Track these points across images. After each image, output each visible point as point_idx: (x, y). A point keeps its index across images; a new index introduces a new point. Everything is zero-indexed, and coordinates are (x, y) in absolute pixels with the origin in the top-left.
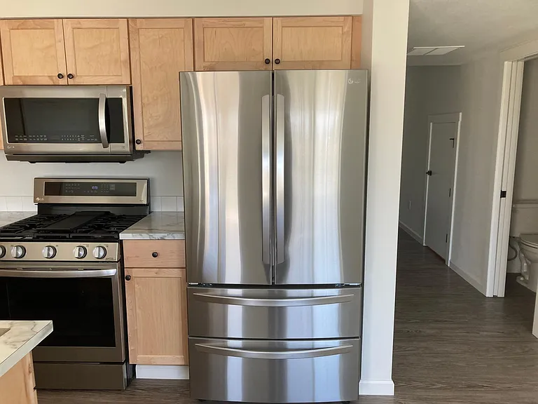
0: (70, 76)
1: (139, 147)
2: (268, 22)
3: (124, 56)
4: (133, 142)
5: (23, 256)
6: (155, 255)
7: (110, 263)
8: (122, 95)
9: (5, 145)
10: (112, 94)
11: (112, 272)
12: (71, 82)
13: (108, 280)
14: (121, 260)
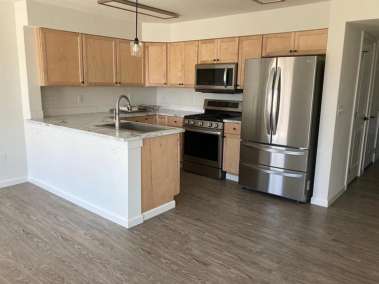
0: (218, 60)
1: (238, 88)
2: (293, 34)
3: (236, 52)
4: (236, 85)
5: (193, 124)
6: (234, 129)
7: (219, 130)
8: (233, 67)
9: (195, 86)
10: (230, 67)
11: (219, 133)
12: (218, 62)
13: (217, 136)
14: (223, 130)
